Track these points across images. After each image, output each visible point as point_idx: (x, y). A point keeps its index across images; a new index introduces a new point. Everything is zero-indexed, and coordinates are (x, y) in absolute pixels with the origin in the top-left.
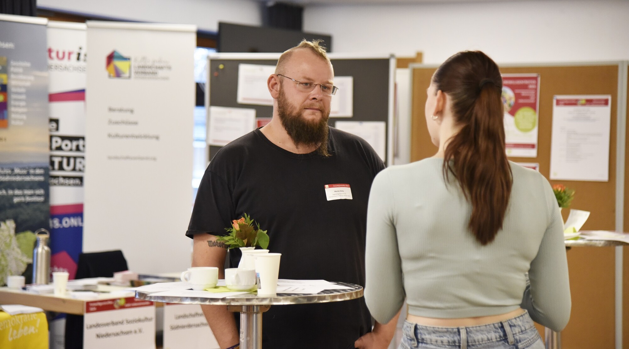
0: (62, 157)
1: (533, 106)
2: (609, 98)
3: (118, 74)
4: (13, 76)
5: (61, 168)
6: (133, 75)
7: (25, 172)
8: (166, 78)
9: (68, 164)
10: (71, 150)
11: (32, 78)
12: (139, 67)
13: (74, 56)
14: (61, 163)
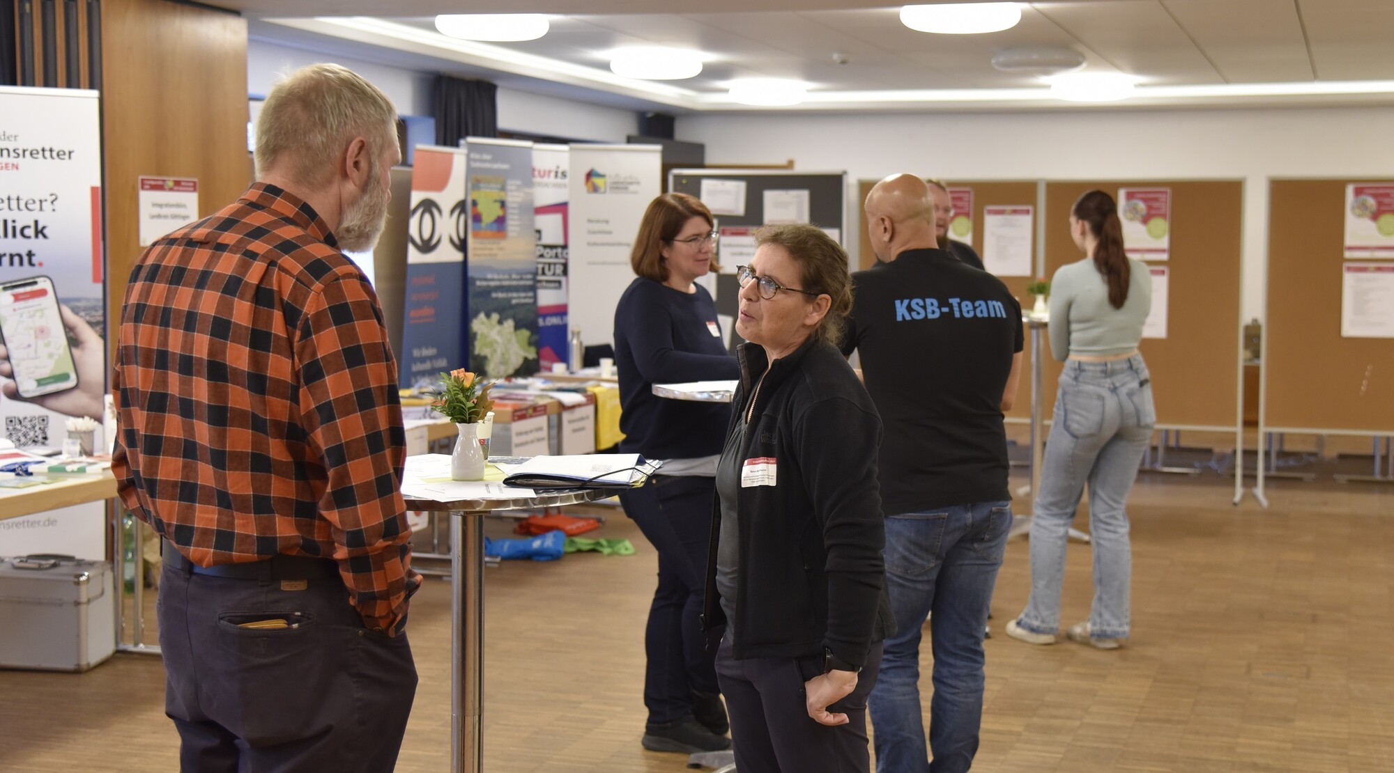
0: (545, 263)
1: (967, 215)
2: (1030, 208)
3: (595, 189)
4: (509, 194)
5: (543, 273)
6: (608, 190)
7: (518, 277)
8: (635, 193)
9: (549, 269)
10: (551, 257)
11: (522, 194)
12: (614, 183)
13: (553, 174)
14: (543, 269)
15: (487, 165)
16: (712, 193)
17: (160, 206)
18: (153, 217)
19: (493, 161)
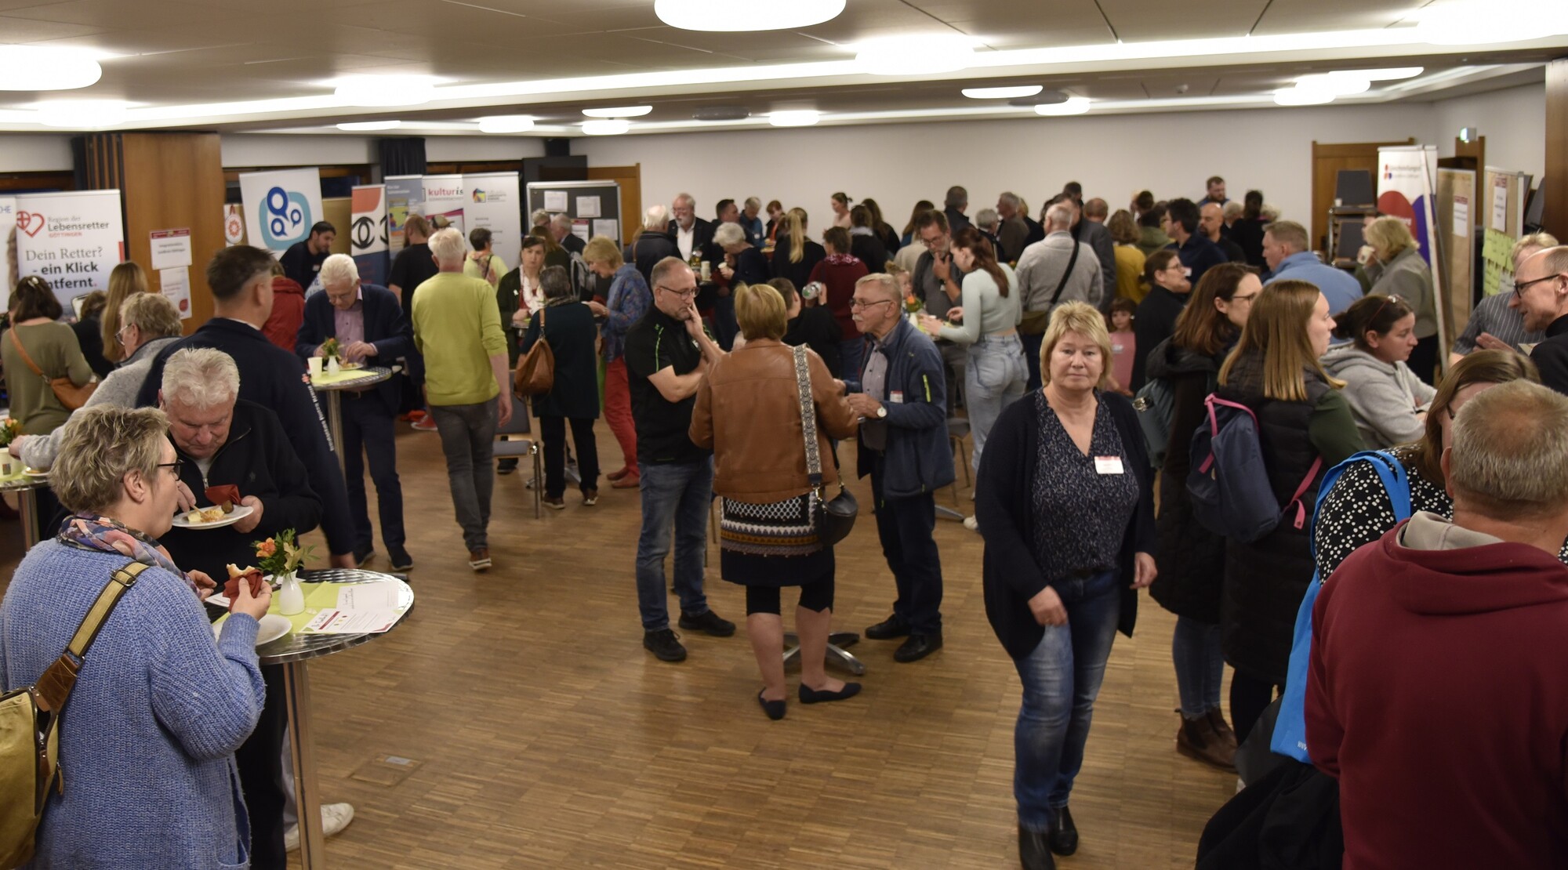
3: (479, 200)
6: (487, 200)
12: (490, 196)
15: (397, 192)
16: (551, 199)
17: (165, 246)
18: (160, 253)
19: (400, 189)
